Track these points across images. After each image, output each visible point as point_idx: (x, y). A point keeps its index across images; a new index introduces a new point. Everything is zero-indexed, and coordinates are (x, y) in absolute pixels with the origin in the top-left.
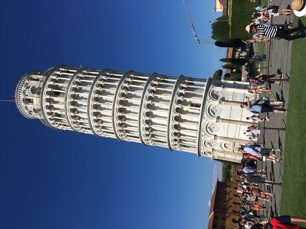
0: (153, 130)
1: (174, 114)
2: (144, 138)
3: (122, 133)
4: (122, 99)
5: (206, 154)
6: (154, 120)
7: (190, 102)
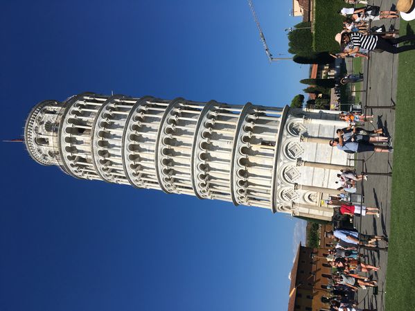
0: (211, 178)
1: (239, 156)
2: (200, 189)
3: (169, 183)
4: (169, 136)
5: (283, 209)
6: (212, 164)
7: (261, 139)
